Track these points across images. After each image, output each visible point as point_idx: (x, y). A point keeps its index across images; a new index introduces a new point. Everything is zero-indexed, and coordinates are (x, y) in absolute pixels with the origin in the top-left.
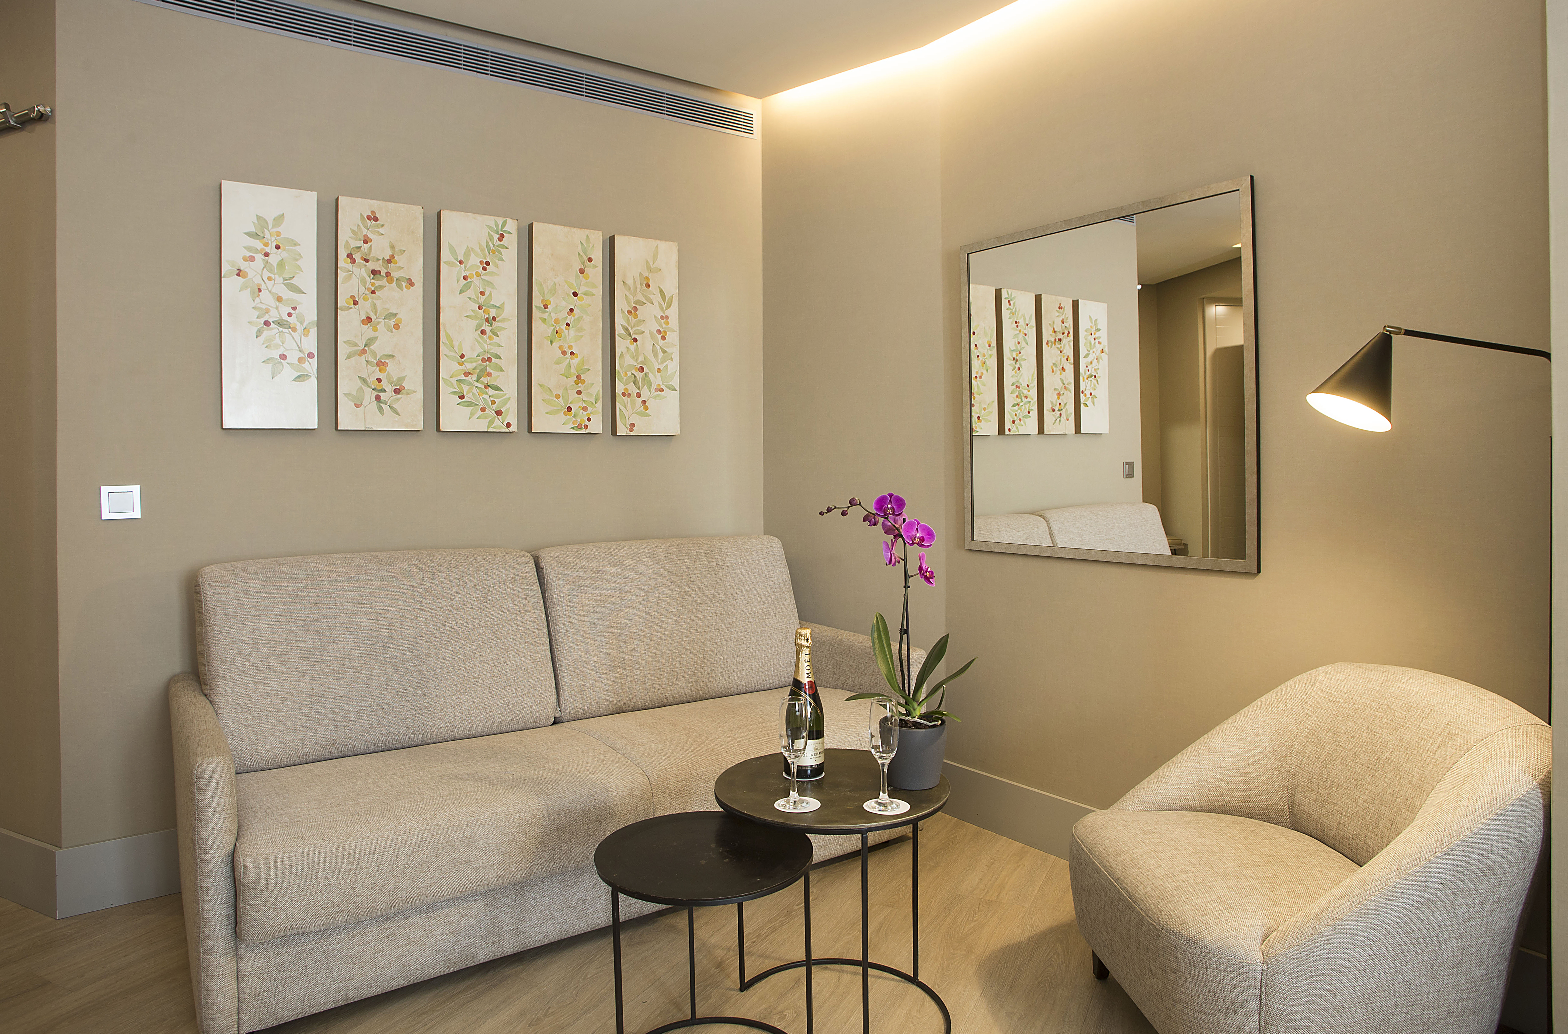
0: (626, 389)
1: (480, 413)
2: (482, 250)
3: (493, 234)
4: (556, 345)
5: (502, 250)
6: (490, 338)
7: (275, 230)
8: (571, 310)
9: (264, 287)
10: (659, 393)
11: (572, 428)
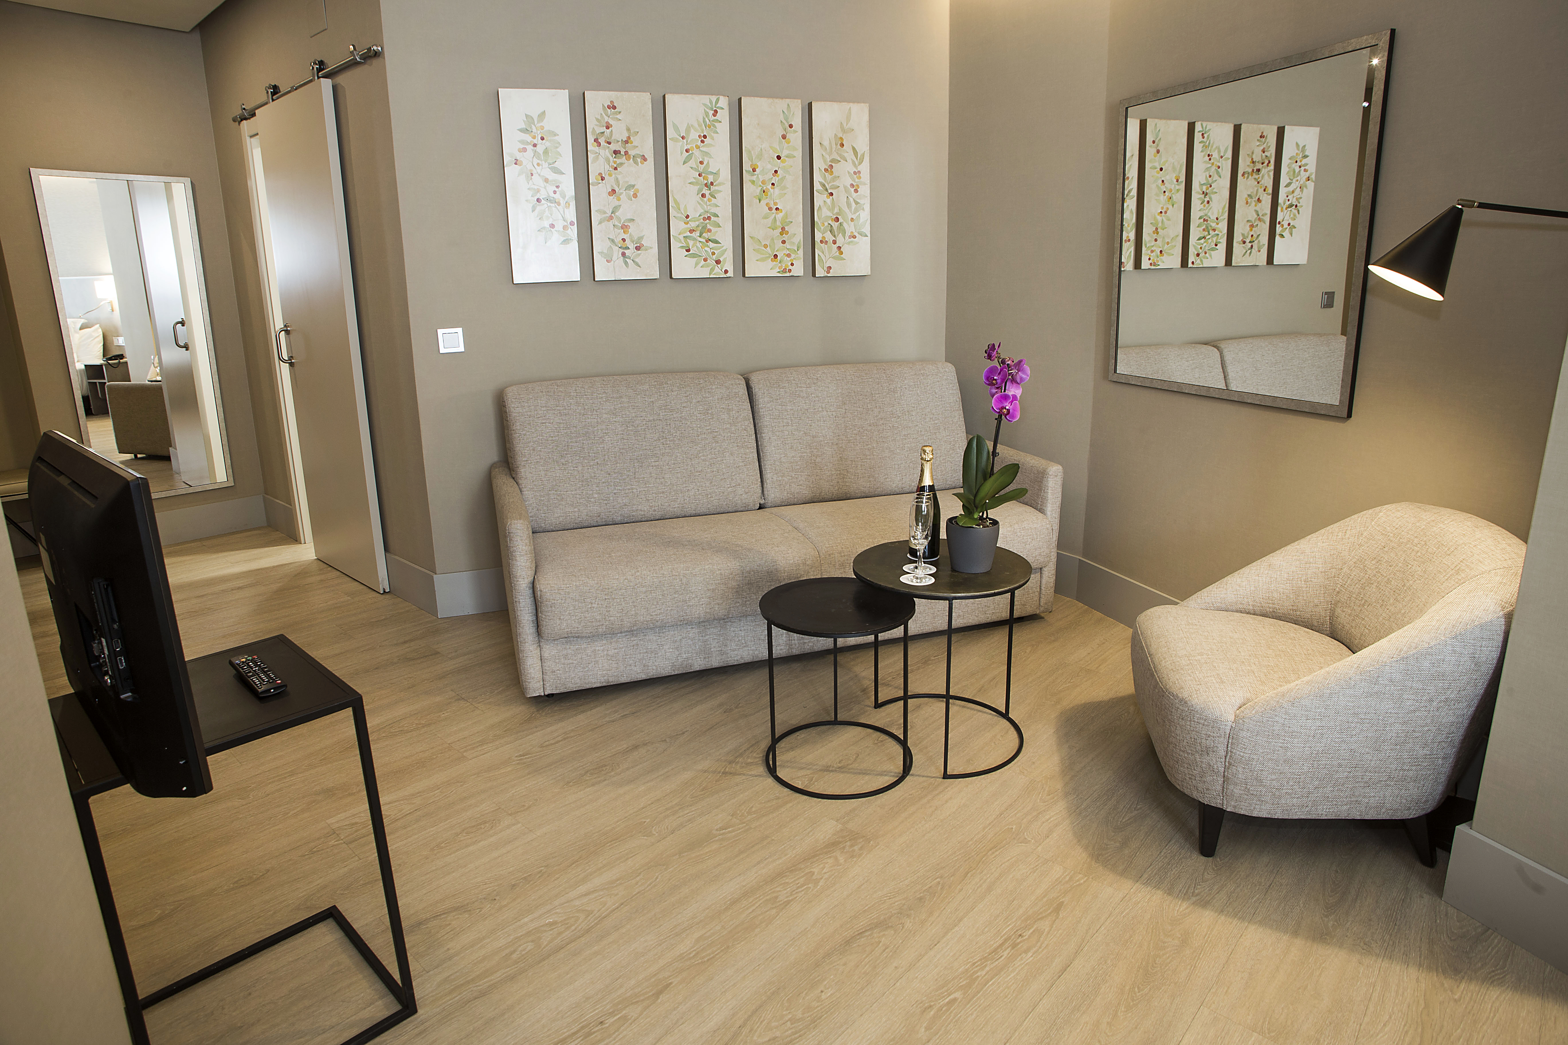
0: (824, 237)
1: (703, 262)
2: (700, 125)
3: (708, 110)
4: (763, 202)
5: (716, 124)
6: (709, 200)
7: (540, 125)
8: (776, 172)
9: (534, 172)
10: (852, 239)
11: (779, 272)
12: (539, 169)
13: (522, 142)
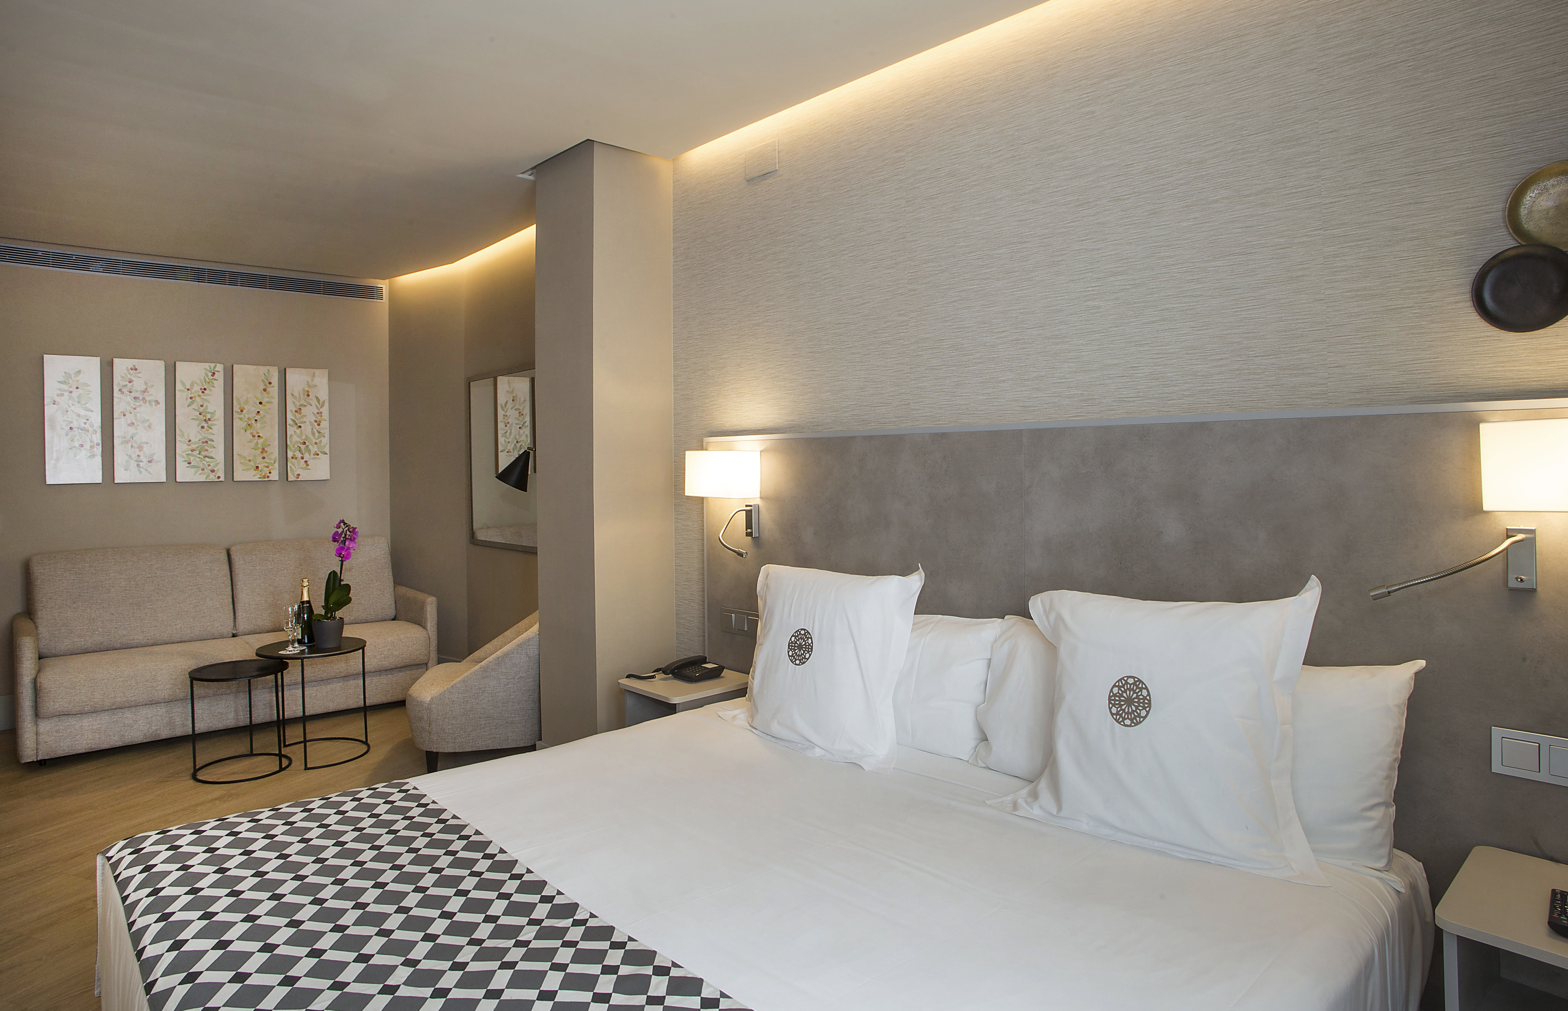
0: (294, 455)
1: (201, 471)
2: (201, 382)
3: (208, 373)
4: (249, 432)
5: (214, 381)
6: (207, 430)
7: (76, 379)
8: (258, 412)
9: (69, 409)
10: (316, 456)
11: (259, 478)
12: (73, 408)
13: (60, 390)
